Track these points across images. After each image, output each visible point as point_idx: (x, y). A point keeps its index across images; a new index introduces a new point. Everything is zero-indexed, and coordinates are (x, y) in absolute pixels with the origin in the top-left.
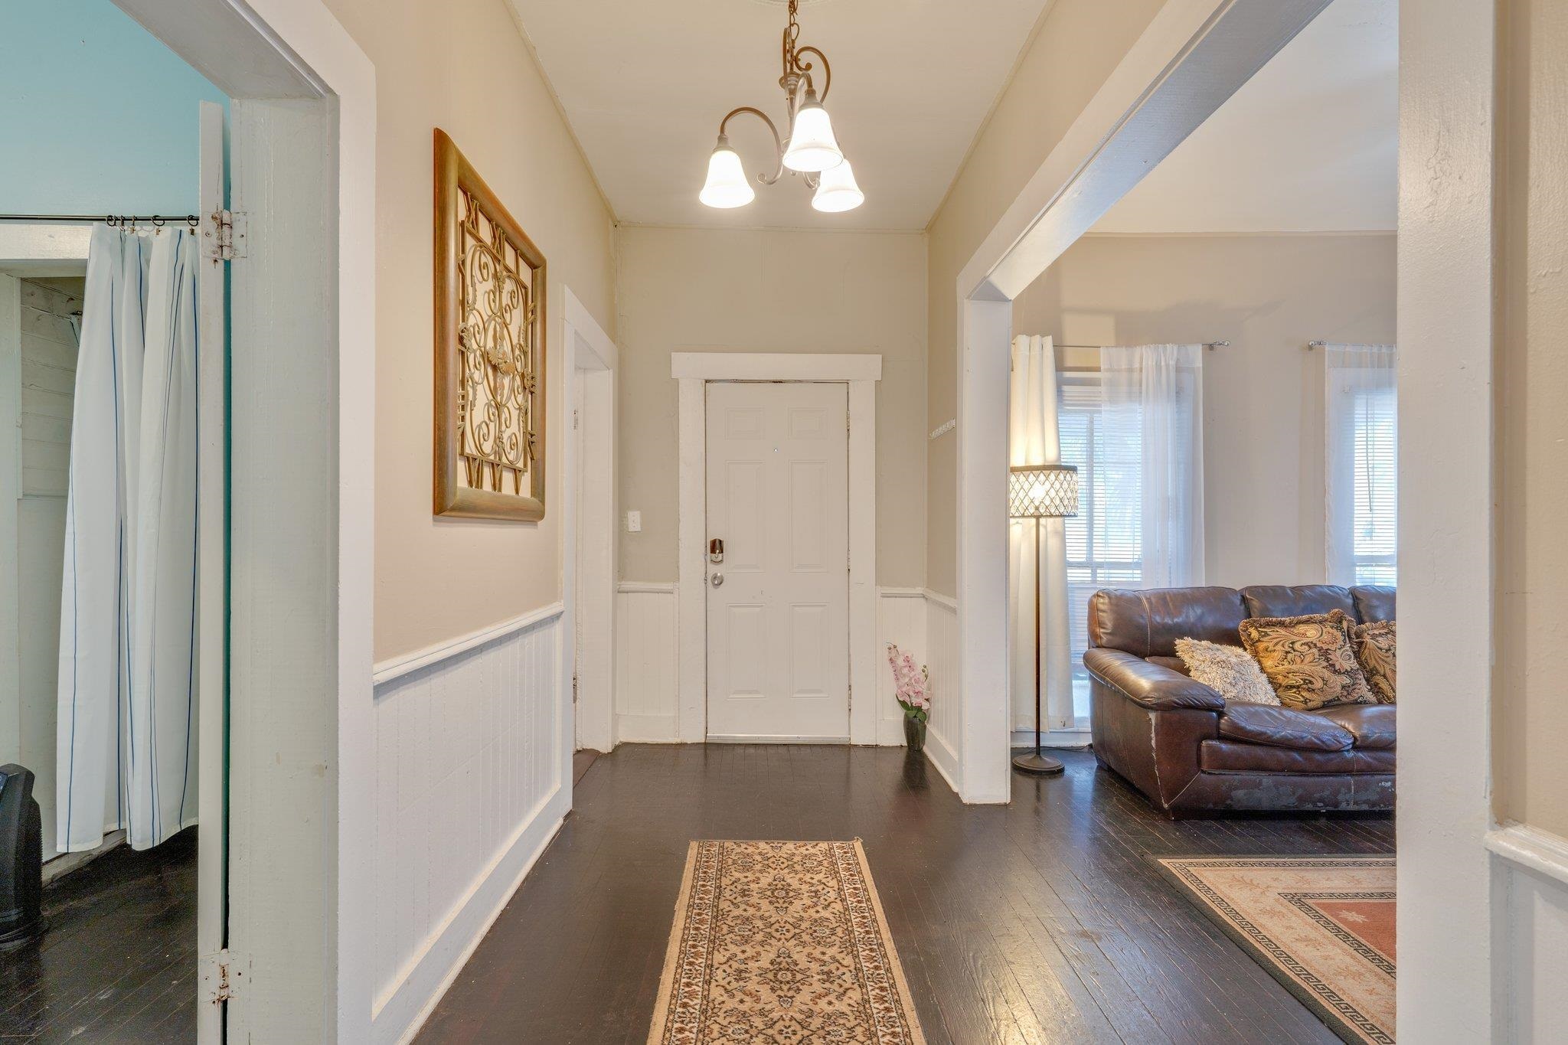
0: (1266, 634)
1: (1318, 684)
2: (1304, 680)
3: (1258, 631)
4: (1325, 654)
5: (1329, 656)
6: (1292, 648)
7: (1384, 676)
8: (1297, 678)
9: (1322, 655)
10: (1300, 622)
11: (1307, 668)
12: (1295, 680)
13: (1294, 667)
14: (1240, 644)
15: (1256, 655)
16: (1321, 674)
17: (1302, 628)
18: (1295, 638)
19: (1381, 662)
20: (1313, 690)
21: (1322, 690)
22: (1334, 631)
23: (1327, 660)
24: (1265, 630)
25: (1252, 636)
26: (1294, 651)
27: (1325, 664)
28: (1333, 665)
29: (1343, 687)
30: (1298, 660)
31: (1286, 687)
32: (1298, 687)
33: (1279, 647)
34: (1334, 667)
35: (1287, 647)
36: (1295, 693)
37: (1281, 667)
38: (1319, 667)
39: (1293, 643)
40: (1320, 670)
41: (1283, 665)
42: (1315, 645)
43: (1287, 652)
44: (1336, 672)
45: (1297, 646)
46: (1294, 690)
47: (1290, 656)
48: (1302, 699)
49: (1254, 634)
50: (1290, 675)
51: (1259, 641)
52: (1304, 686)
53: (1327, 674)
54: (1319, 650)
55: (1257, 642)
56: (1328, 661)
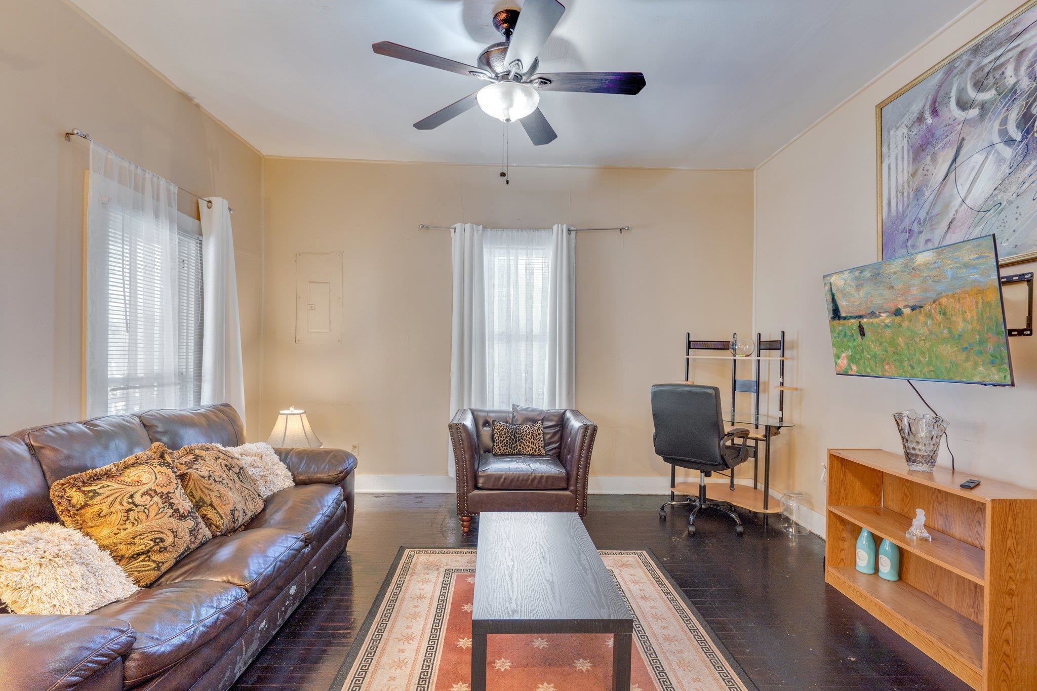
0: (96, 494)
1: (169, 539)
2: (154, 540)
3: (84, 492)
4: (167, 498)
5: (172, 501)
6: (133, 503)
7: (212, 505)
8: (146, 541)
9: (165, 502)
10: (127, 467)
11: (154, 524)
12: (144, 543)
13: (140, 528)
14: (53, 518)
15: (81, 527)
16: (169, 526)
17: (132, 474)
18: (132, 490)
19: (206, 491)
20: (166, 549)
21: (173, 545)
22: (164, 469)
23: (171, 505)
24: (92, 488)
25: (74, 501)
26: (136, 506)
27: (170, 511)
28: (177, 511)
29: (191, 532)
30: (143, 517)
31: (132, 557)
32: (148, 551)
33: (117, 507)
34: (179, 512)
35: (126, 504)
36: (144, 560)
37: (123, 534)
38: (166, 517)
39: (131, 497)
40: (167, 521)
41: (125, 529)
42: (155, 491)
43: (128, 511)
44: (182, 517)
45: (137, 499)
46: (142, 557)
47: (132, 515)
48: (154, 565)
49: (77, 498)
50: (137, 540)
51: (86, 505)
52: (157, 548)
53: (174, 523)
54: (161, 497)
55: (82, 507)
56: (172, 508)
